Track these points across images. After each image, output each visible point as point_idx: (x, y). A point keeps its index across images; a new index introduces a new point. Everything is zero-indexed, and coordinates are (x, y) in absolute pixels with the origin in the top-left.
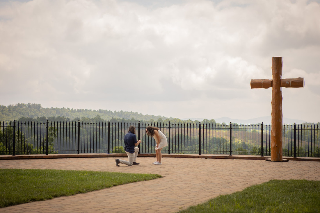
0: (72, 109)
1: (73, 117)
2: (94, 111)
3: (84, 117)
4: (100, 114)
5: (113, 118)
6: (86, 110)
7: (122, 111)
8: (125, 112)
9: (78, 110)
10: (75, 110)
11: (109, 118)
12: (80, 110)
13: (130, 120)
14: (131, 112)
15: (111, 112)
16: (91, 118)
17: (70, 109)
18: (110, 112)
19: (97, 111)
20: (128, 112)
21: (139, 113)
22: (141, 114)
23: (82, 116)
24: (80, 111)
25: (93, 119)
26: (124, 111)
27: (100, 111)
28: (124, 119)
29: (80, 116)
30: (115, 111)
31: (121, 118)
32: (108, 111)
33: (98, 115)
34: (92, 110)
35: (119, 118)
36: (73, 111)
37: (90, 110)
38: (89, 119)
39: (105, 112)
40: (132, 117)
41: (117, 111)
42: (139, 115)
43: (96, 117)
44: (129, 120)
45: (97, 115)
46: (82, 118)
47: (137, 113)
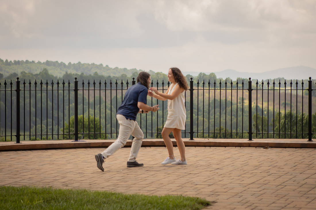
0: (7, 61)
1: (7, 72)
2: (39, 63)
3: (24, 72)
4: (48, 68)
5: (67, 73)
6: (27, 62)
7: (79, 63)
8: (84, 64)
9: (15, 61)
10: (11, 62)
11: (61, 73)
12: (19, 61)
13: (92, 75)
14: (93, 64)
15: (64, 65)
16: (34, 74)
17: (3, 60)
18: (62, 65)
19: (44, 63)
20: (88, 64)
21: (104, 66)
22: (107, 66)
23: (21, 71)
24: (17, 63)
25: (36, 75)
26: (82, 63)
27: (48, 63)
28: (82, 74)
29: (19, 71)
30: (70, 63)
31: (78, 73)
32: (59, 62)
33: (45, 70)
34: (36, 62)
35: (76, 73)
36: (8, 63)
37: (33, 62)
38: (32, 74)
39: (55, 64)
40: (95, 71)
41: (72, 63)
42: (104, 68)
43: (41, 71)
44: (90, 75)
45: (43, 69)
46: (22, 73)
47: (101, 65)
